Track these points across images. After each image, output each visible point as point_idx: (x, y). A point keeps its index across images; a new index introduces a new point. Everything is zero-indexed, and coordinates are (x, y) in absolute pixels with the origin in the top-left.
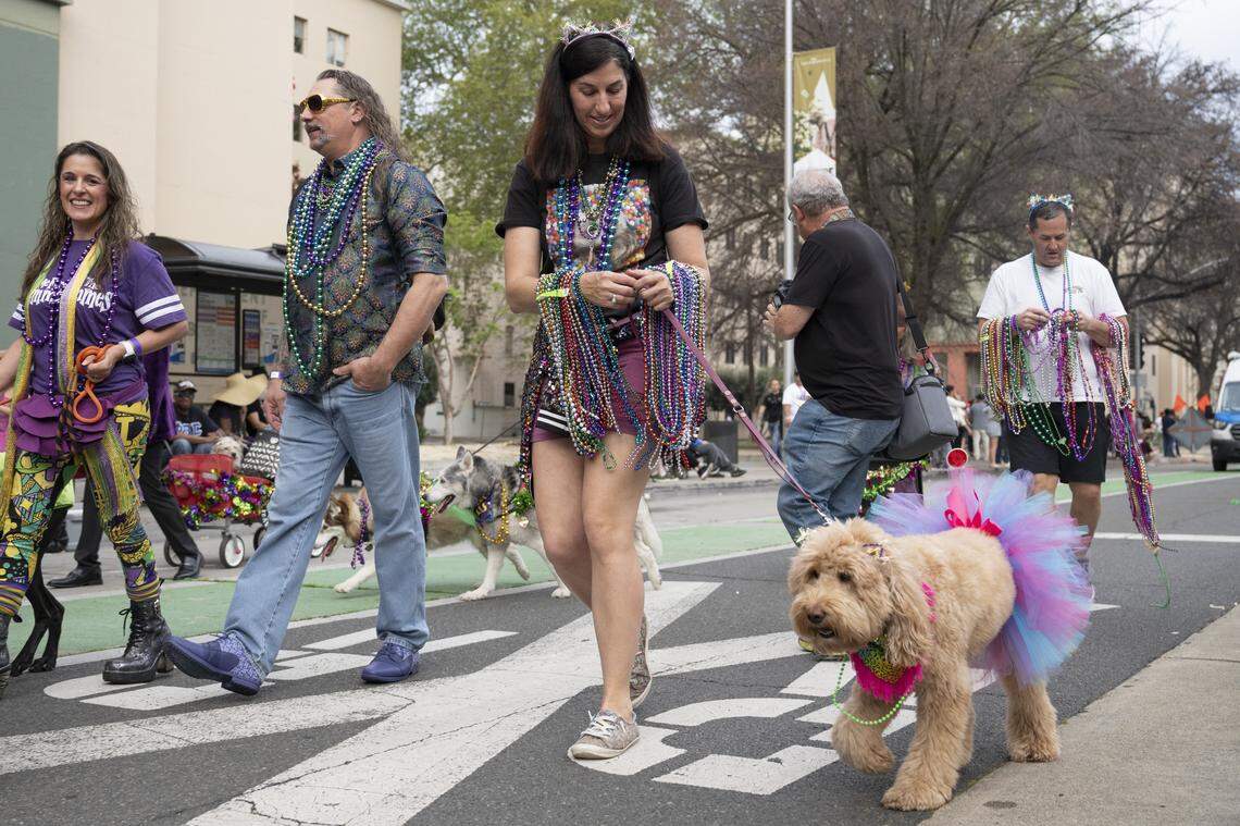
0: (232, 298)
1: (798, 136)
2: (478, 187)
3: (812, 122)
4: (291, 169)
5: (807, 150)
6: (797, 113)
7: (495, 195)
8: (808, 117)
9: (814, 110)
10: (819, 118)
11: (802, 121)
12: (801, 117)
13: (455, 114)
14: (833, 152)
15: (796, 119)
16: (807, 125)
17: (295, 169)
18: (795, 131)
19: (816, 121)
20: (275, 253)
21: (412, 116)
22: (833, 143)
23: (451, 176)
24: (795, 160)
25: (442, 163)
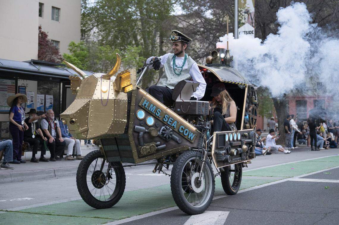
0: (14, 81)
1: (240, 18)
2: (111, 35)
3: (245, 13)
4: (38, 28)
5: (244, 24)
6: (239, 9)
7: (118, 39)
8: (244, 11)
9: (246, 8)
10: (248, 11)
11: (241, 12)
12: (241, 11)
13: (102, 7)
14: (254, 25)
15: (239, 11)
16: (243, 14)
17: (40, 28)
18: (239, 16)
19: (247, 12)
20: (32, 63)
21: (85, 8)
22: (254, 21)
23: (101, 31)
24: (239, 27)
25: (97, 26)
